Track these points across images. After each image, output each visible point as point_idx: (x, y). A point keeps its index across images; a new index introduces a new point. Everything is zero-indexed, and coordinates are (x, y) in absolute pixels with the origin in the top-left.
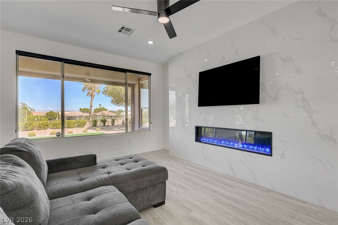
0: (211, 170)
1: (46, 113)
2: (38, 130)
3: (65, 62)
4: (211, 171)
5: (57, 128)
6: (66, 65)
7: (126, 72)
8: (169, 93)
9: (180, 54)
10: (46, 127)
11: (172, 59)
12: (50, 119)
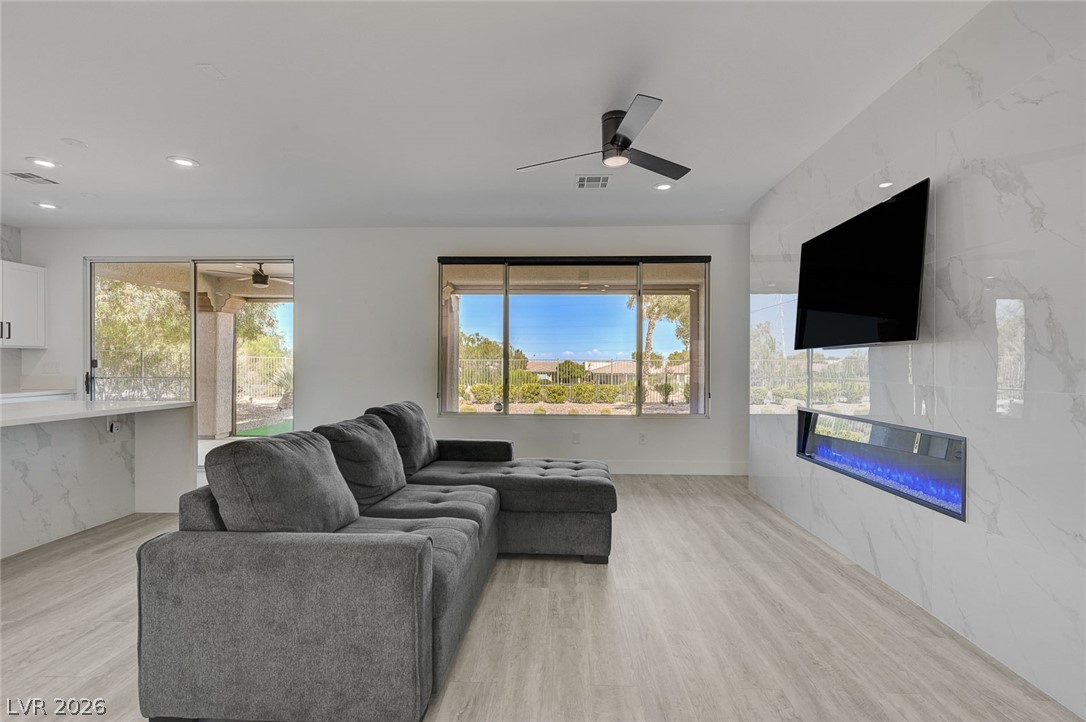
0: (817, 543)
1: (557, 365)
2: (522, 402)
3: (510, 264)
4: (816, 546)
5: (556, 402)
6: (512, 269)
7: (637, 264)
8: (752, 310)
9: (771, 190)
10: (536, 398)
11: (758, 205)
12: (566, 381)
